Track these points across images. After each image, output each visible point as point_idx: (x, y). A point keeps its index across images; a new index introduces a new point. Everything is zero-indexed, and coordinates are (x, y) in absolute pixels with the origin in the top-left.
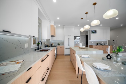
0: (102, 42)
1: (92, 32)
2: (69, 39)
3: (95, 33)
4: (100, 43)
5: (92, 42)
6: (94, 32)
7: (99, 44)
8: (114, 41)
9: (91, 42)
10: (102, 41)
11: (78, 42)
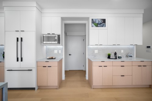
0: (122, 51)
1: (93, 22)
2: (19, 40)
3: (103, 26)
4: (115, 54)
5: (96, 51)
6: (98, 24)
7: (112, 56)
8: (149, 49)
9: (93, 50)
10: (120, 49)
11: (58, 49)
